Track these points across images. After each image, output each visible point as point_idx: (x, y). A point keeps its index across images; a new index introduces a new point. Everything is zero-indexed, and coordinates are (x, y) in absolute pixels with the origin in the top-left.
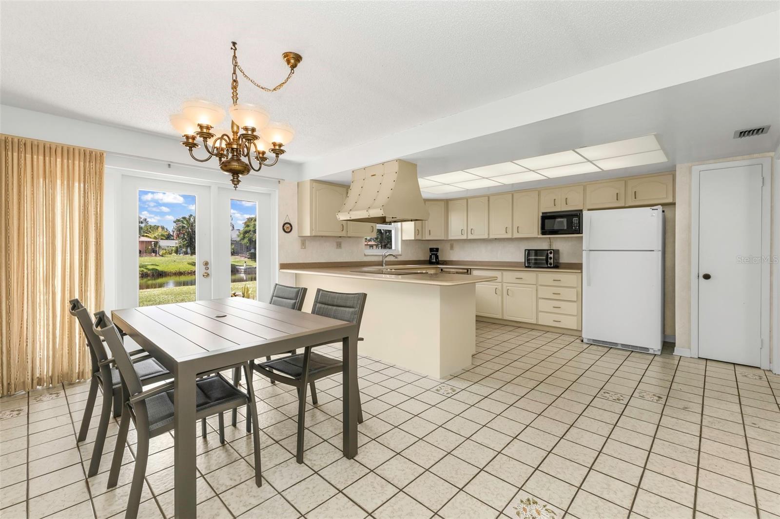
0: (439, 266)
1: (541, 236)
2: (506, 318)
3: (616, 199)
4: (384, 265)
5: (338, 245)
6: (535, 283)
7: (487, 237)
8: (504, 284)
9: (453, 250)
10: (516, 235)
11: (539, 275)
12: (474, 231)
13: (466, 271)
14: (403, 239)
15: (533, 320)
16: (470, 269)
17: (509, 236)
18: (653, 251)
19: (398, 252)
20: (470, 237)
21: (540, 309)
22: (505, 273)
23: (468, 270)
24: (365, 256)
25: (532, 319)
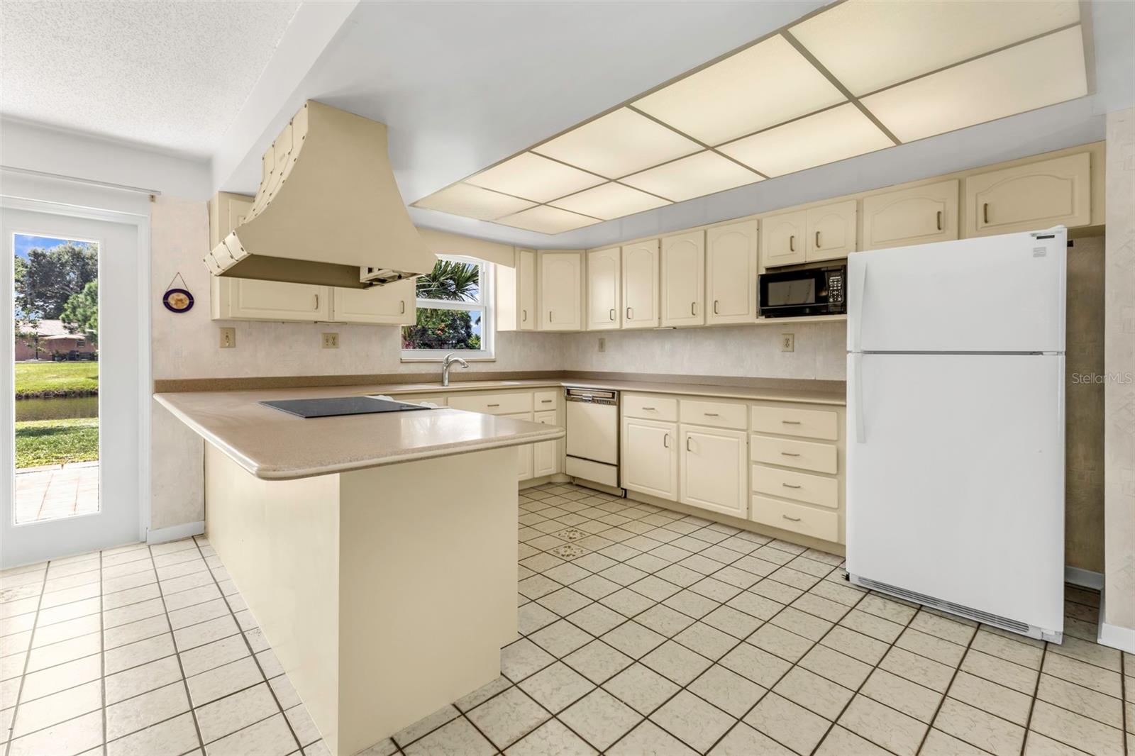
0: (563, 384)
1: (763, 320)
2: (686, 500)
3: (936, 226)
4: (446, 382)
5: (327, 341)
6: (745, 428)
7: (656, 325)
8: (682, 425)
9: (604, 351)
10: (713, 320)
11: (753, 407)
12: (633, 311)
13: (610, 395)
14: (499, 330)
15: (739, 511)
16: (619, 392)
17: (698, 321)
18: (1041, 353)
19: (491, 355)
20: (627, 325)
21: (754, 487)
22: (684, 402)
23: (614, 394)
24: (402, 362)
25: (738, 509)
